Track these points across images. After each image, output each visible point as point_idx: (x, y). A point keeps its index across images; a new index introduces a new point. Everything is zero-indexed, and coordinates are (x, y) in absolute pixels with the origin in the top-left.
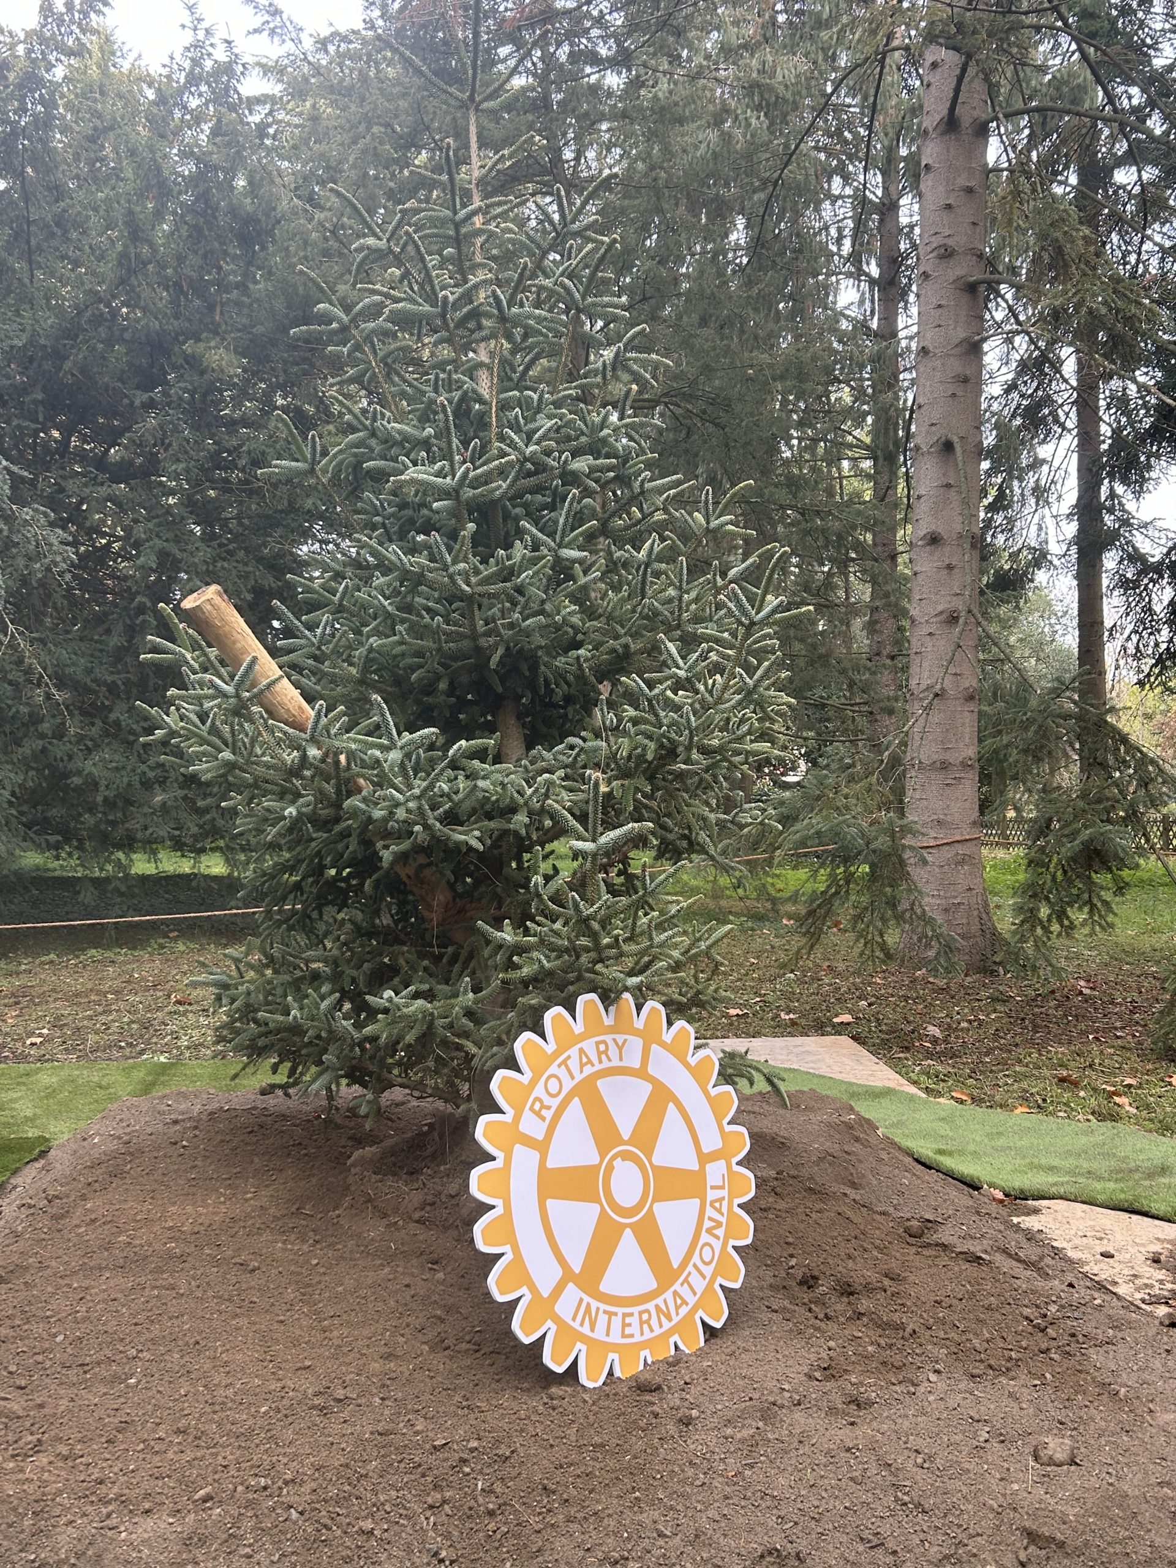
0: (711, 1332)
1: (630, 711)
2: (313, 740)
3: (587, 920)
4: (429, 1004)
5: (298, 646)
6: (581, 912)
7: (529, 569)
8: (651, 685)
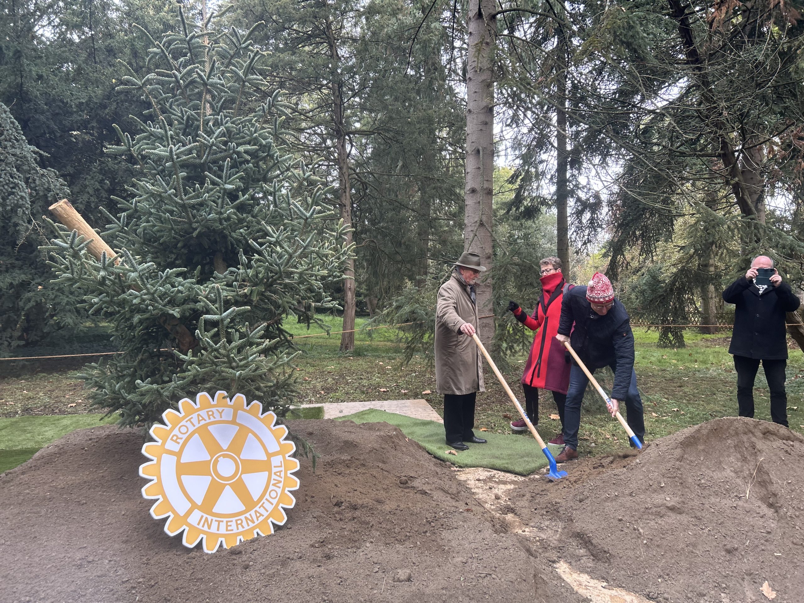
0: (277, 528)
1: (257, 256)
2: (105, 268)
3: (216, 350)
4: (155, 386)
5: (113, 227)
6: (212, 346)
7: (208, 193)
8: (261, 245)
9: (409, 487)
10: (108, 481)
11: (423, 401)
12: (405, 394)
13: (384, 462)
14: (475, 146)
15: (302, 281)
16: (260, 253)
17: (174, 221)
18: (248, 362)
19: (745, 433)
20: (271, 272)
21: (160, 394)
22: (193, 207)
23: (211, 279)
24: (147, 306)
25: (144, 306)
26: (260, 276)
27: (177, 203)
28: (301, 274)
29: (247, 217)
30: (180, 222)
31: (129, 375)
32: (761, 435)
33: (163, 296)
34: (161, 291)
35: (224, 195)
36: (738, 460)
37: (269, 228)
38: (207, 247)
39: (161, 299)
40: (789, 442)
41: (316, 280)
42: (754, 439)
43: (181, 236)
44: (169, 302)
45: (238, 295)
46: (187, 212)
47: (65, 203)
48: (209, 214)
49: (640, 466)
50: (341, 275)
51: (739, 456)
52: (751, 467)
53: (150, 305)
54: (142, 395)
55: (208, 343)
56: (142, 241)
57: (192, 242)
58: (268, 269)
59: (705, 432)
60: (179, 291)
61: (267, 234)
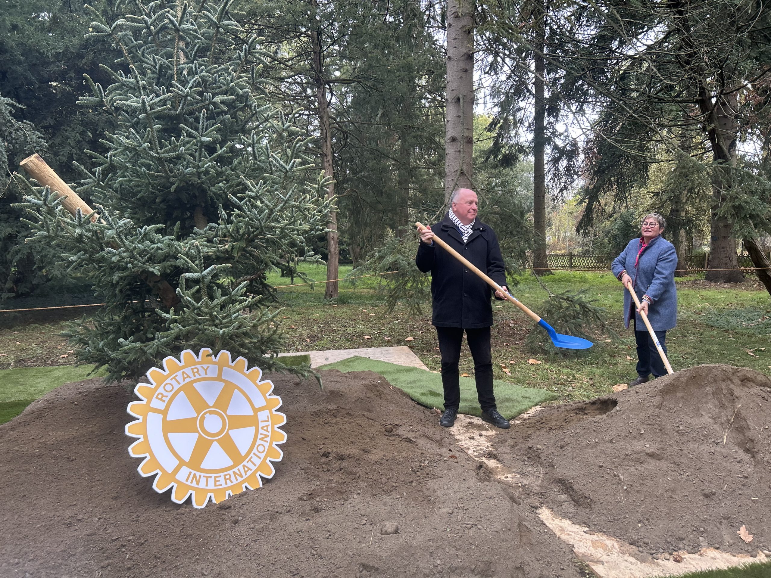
0: (265, 481)
1: (236, 211)
2: (80, 225)
3: (198, 308)
4: (138, 344)
5: (89, 182)
6: (193, 305)
7: (184, 146)
8: (241, 199)
9: (394, 435)
10: (97, 436)
11: (406, 348)
12: (388, 341)
13: (369, 411)
14: (455, 94)
15: (283, 235)
16: (240, 208)
17: (151, 175)
18: (231, 320)
19: (724, 380)
20: (252, 227)
21: (144, 352)
22: (170, 160)
23: (191, 235)
24: (127, 263)
25: (123, 264)
26: (241, 231)
27: (152, 157)
28: (283, 228)
29: (226, 170)
30: (158, 176)
31: (113, 332)
32: (739, 382)
33: (142, 253)
34: (140, 248)
35: (201, 148)
36: (716, 407)
37: (248, 182)
38: (186, 202)
39: (141, 256)
40: (766, 388)
41: (298, 235)
42: (732, 386)
43: (160, 191)
44: (149, 259)
45: (219, 251)
46: (163, 166)
47: (37, 157)
48: (187, 168)
49: (619, 413)
50: (323, 229)
51: (717, 402)
52: (729, 414)
53: (130, 262)
54: (126, 352)
55: (190, 302)
56: (119, 196)
57: (171, 197)
58: (248, 224)
59: (684, 379)
60: (158, 248)
61: (246, 188)
